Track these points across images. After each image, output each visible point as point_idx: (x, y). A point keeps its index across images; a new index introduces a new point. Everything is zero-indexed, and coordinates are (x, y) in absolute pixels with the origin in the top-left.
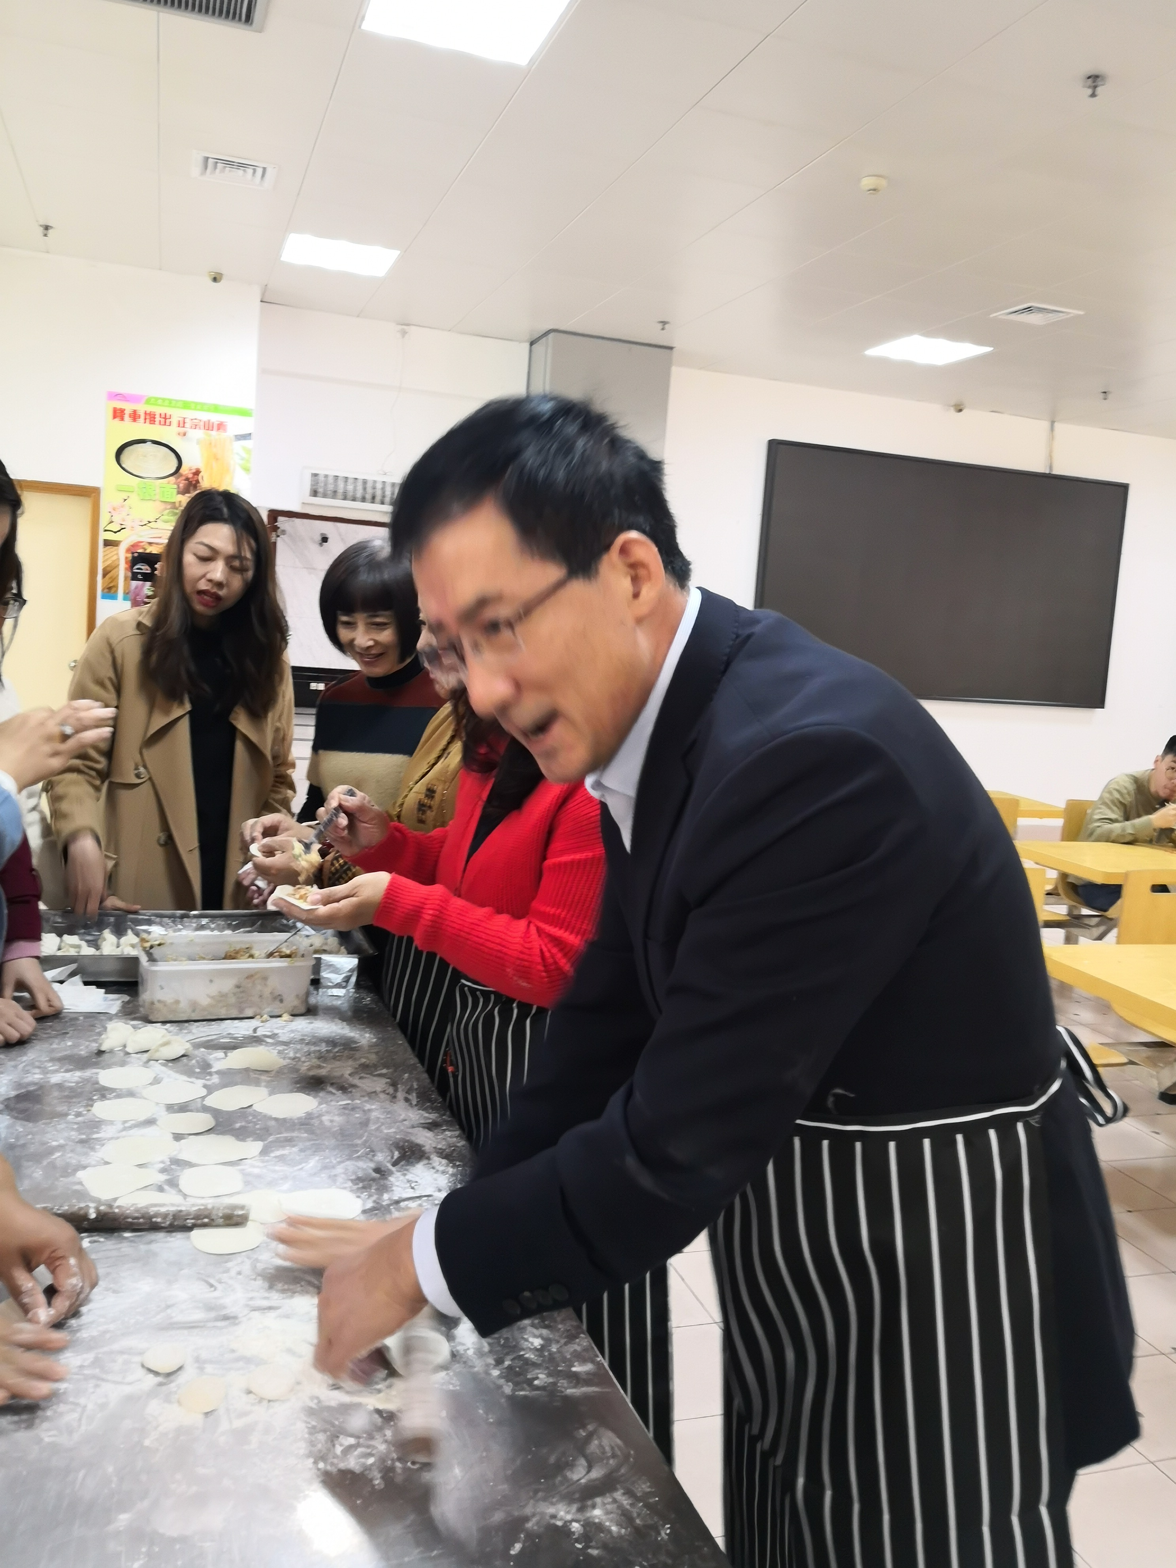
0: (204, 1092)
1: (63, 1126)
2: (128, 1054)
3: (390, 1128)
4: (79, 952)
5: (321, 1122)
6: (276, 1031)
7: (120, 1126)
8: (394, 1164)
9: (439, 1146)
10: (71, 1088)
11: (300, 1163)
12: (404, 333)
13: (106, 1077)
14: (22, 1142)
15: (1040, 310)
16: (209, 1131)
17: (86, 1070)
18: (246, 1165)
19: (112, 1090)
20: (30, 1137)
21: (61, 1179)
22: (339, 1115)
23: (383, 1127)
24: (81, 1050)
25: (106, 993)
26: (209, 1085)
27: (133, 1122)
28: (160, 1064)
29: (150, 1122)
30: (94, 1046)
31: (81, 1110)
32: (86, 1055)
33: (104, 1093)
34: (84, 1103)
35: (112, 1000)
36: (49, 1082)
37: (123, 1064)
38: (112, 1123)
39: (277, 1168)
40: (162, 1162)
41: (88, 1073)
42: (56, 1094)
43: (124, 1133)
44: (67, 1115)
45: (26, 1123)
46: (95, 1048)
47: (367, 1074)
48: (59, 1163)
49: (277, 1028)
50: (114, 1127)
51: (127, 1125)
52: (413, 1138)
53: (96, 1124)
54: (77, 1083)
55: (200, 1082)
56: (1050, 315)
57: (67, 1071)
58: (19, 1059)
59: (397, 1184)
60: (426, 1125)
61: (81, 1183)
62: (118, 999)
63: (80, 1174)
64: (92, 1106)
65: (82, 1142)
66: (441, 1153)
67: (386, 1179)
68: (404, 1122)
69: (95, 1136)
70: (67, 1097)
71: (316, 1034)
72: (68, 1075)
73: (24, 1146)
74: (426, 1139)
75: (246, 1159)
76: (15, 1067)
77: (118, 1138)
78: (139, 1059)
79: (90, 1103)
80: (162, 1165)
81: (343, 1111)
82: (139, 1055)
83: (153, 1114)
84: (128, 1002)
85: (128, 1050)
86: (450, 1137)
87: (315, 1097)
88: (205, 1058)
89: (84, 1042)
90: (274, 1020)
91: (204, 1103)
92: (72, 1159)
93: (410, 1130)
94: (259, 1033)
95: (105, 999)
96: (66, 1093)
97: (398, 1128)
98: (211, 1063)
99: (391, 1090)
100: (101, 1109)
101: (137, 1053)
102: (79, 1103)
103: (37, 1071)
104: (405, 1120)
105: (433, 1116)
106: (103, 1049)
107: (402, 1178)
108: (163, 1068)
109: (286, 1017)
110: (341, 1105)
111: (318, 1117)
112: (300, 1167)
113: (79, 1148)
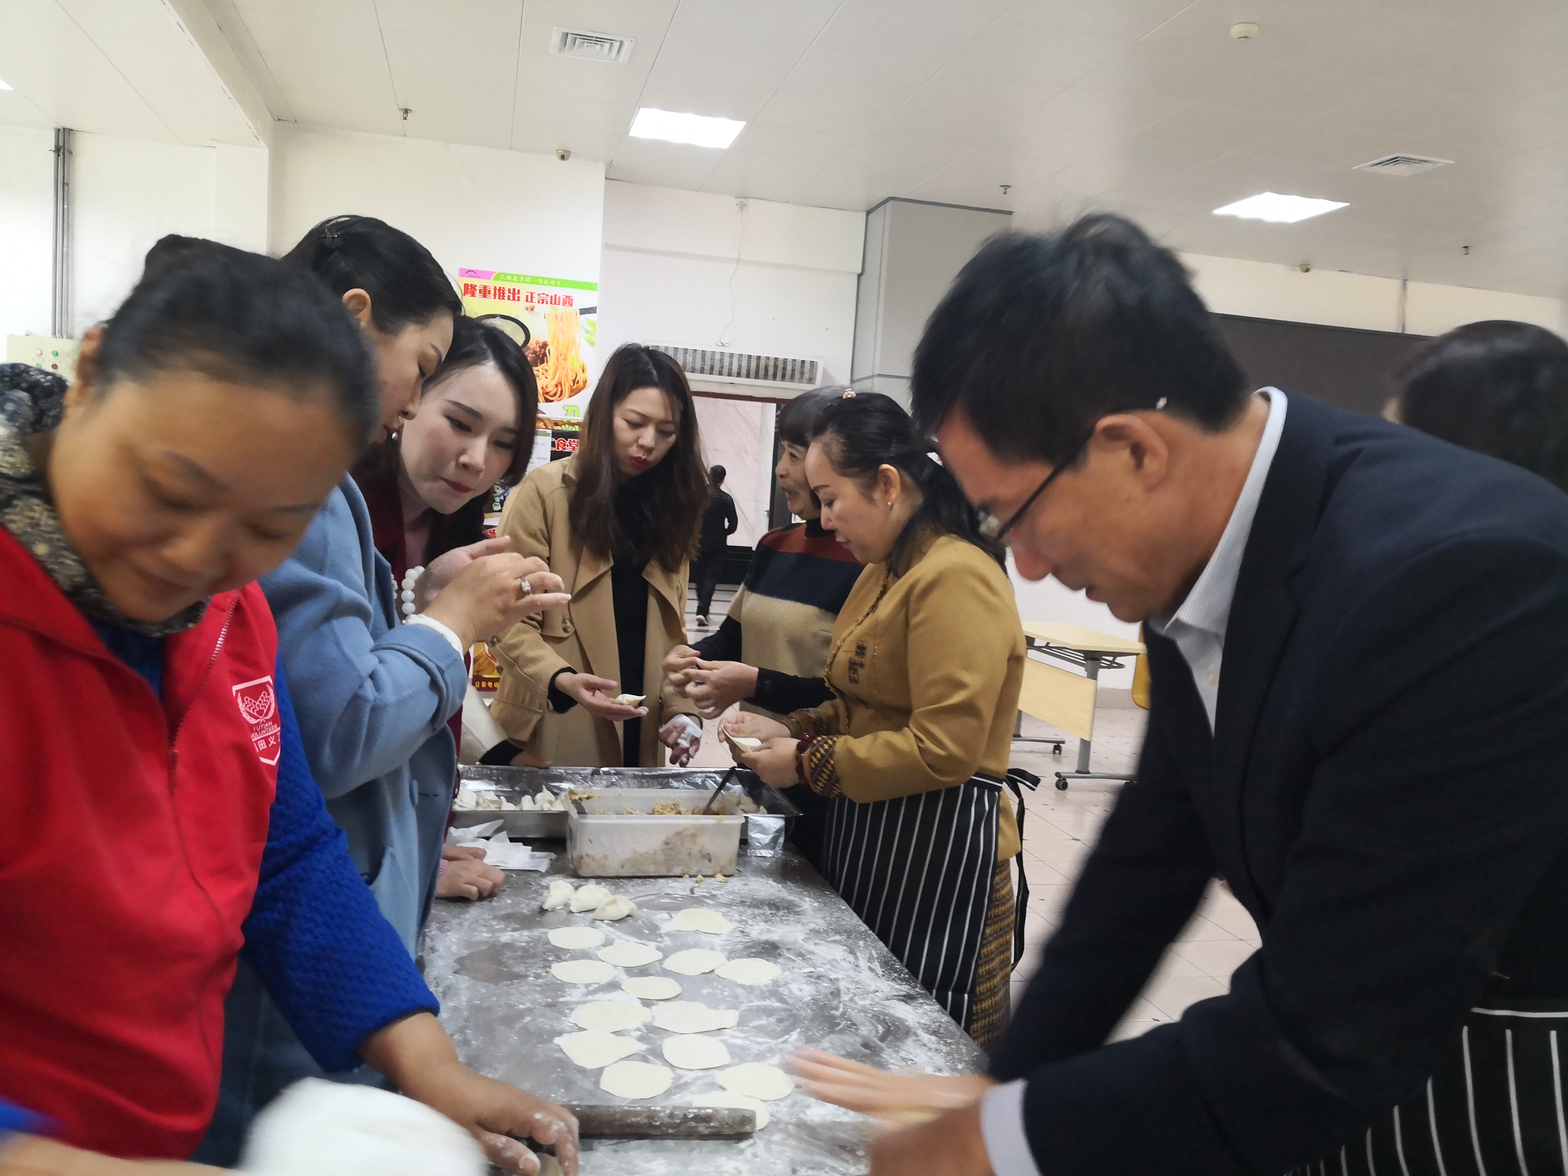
0: (660, 955)
1: (525, 988)
2: (571, 912)
3: (864, 999)
4: (499, 808)
5: (790, 991)
6: (714, 892)
7: (584, 990)
8: (882, 1039)
9: (923, 1021)
10: (523, 948)
11: (783, 1036)
12: (742, 206)
13: (558, 937)
14: (486, 1004)
15: (1408, 160)
16: (676, 997)
17: (532, 930)
18: (726, 1035)
19: (566, 951)
20: (494, 999)
21: (539, 1045)
22: (806, 983)
23: (856, 998)
24: (523, 908)
25: (533, 850)
26: (662, 948)
27: (596, 986)
28: (606, 924)
29: (613, 986)
30: (535, 904)
31: (539, 971)
32: (528, 913)
33: (559, 954)
34: (541, 964)
35: (539, 858)
36: (498, 941)
37: (567, 923)
38: (574, 986)
39: (760, 1040)
40: (638, 1029)
41: (536, 932)
42: (508, 954)
43: (590, 997)
44: (527, 976)
45: (488, 984)
46: (536, 907)
47: (822, 940)
48: (531, 1027)
49: (713, 889)
50: (578, 990)
51: (591, 988)
52: (892, 1011)
53: (560, 987)
54: (528, 943)
55: (652, 945)
56: (1418, 165)
57: (514, 930)
58: (462, 916)
59: (892, 1061)
60: (901, 998)
61: (561, 1050)
62: (544, 857)
63: (557, 1040)
64: (550, 967)
65: (549, 1005)
66: (927, 1029)
67: (879, 1055)
68: (877, 994)
69: (561, 1000)
70: (522, 957)
71: (756, 897)
72: (516, 934)
73: (489, 1009)
74: (906, 1013)
75: (724, 1029)
76: (460, 924)
77: (585, 1003)
78: (583, 918)
79: (548, 964)
80: (639, 1033)
81: (809, 979)
82: (582, 915)
83: (615, 978)
84: (556, 860)
85: (573, 909)
86: (931, 1011)
87: (776, 963)
88: (651, 919)
89: (523, 900)
90: (708, 880)
91: (663, 966)
92: (543, 1022)
93: (886, 1003)
94: (697, 893)
95: (532, 857)
96: (519, 953)
97: (872, 999)
98: (658, 923)
99: (851, 958)
100: (560, 971)
101: (580, 912)
102: (535, 964)
103: (483, 929)
104: (877, 991)
105: (905, 988)
106: (545, 907)
107: (895, 1055)
108: (611, 929)
109: (720, 877)
110: (804, 973)
111: (785, 985)
112: (783, 1039)
113: (548, 1012)
